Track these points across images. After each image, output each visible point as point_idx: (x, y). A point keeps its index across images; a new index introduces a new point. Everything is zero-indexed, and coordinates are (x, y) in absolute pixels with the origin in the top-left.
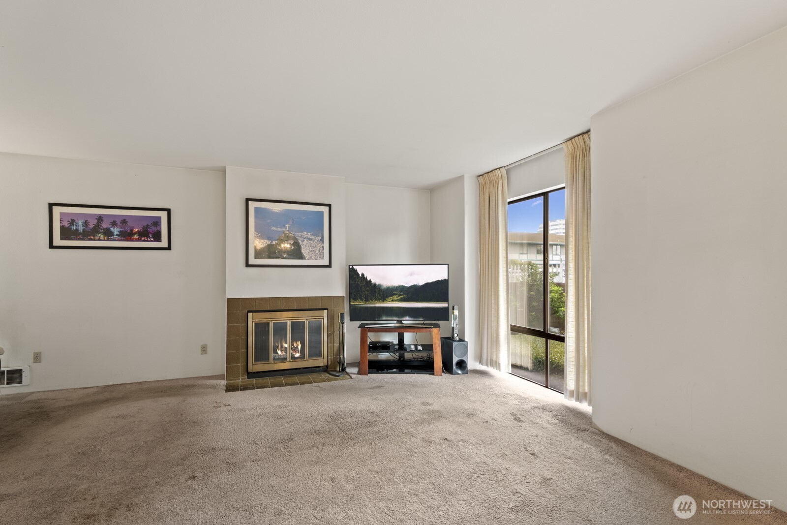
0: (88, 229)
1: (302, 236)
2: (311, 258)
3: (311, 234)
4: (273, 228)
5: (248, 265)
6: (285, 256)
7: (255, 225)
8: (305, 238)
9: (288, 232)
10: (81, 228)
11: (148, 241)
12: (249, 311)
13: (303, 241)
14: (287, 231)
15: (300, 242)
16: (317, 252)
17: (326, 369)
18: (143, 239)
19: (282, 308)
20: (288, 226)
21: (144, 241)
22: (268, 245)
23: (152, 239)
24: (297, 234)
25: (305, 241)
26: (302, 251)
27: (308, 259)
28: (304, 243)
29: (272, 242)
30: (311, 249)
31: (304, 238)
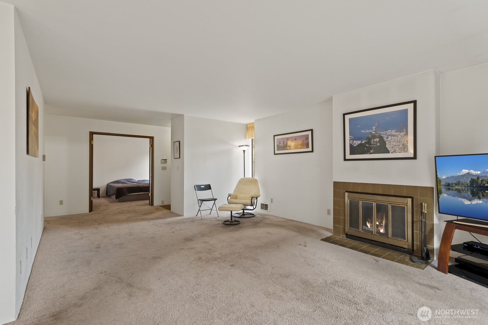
0: (284, 145)
1: (386, 134)
2: (395, 151)
3: (395, 131)
4: (363, 131)
5: (345, 160)
6: (372, 152)
7: (349, 131)
8: (390, 135)
9: (374, 133)
10: (282, 145)
11: (304, 148)
12: (346, 192)
13: (388, 138)
14: (374, 131)
15: (385, 139)
16: (401, 146)
17: (411, 252)
18: (302, 147)
19: (370, 192)
20: (374, 127)
21: (303, 148)
22: (359, 144)
23: (305, 147)
24: (382, 133)
25: (390, 138)
26: (387, 146)
27: (392, 153)
28: (388, 140)
29: (362, 141)
30: (395, 144)
31: (388, 136)
